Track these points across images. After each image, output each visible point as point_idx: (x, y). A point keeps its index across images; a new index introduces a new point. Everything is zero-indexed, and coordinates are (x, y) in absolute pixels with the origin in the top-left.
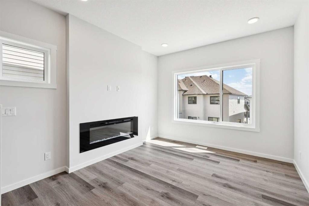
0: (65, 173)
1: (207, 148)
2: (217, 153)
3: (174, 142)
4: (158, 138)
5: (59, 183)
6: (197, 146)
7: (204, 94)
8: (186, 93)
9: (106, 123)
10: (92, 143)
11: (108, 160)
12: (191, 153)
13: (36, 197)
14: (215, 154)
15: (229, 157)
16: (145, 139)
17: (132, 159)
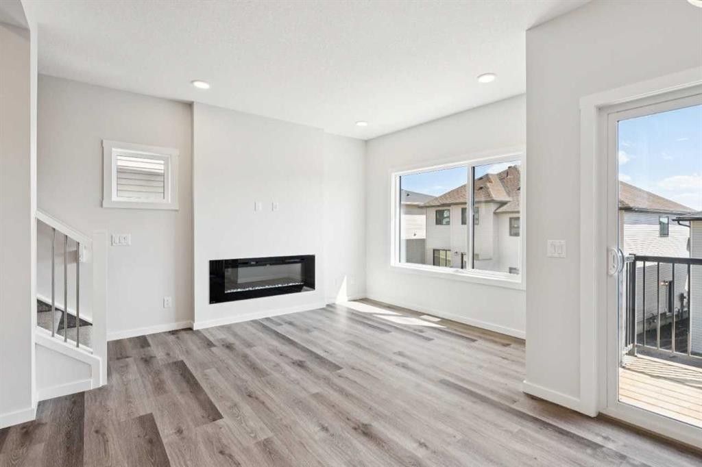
0: (191, 329)
1: (439, 320)
2: (448, 328)
3: (390, 307)
4: (365, 300)
5: (178, 338)
6: (423, 317)
9: (252, 263)
10: (229, 291)
11: (254, 322)
12: (399, 324)
13: (149, 345)
14: (447, 330)
15: (460, 334)
16: (335, 298)
17: (291, 323)
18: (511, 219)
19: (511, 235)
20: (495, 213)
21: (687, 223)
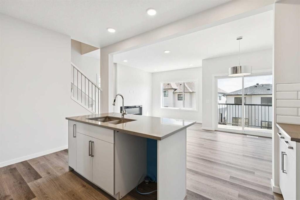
7: (190, 93)
8: (176, 91)
18: (178, 95)
19: (178, 100)
20: (173, 93)
21: (225, 96)
